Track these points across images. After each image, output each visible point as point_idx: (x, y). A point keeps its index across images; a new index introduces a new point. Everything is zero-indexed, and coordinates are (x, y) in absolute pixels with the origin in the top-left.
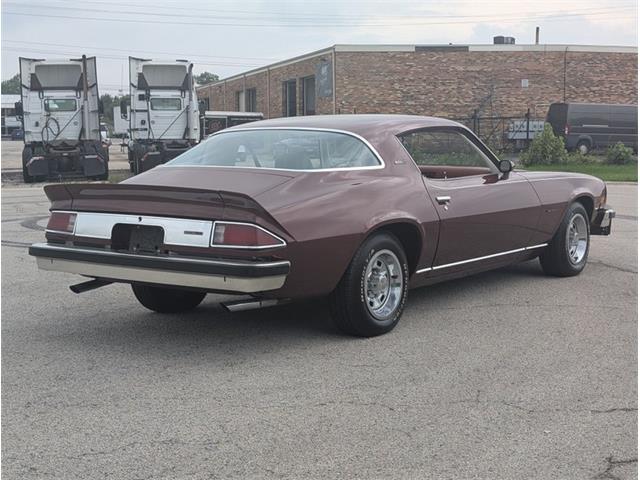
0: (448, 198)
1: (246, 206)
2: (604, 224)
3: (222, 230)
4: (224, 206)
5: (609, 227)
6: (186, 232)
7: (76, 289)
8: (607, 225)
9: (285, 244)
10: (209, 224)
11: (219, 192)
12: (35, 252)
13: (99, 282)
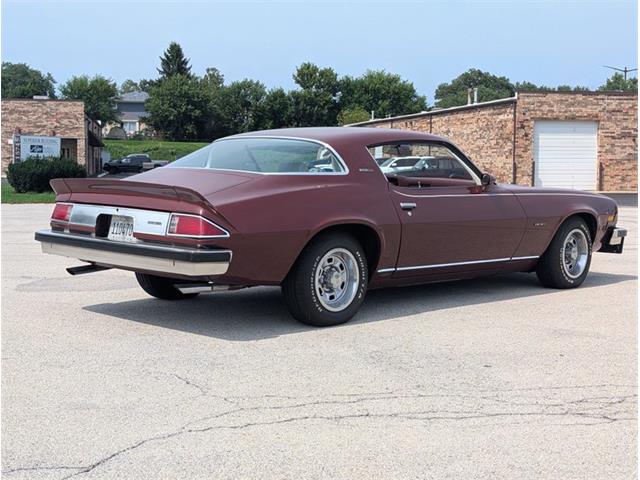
0: (415, 205)
1: (195, 200)
2: (615, 241)
3: (176, 221)
4: (179, 200)
5: (621, 245)
6: (149, 223)
7: (72, 271)
8: (619, 242)
9: (228, 235)
10: (166, 216)
11: (174, 188)
12: (40, 237)
13: (94, 267)
